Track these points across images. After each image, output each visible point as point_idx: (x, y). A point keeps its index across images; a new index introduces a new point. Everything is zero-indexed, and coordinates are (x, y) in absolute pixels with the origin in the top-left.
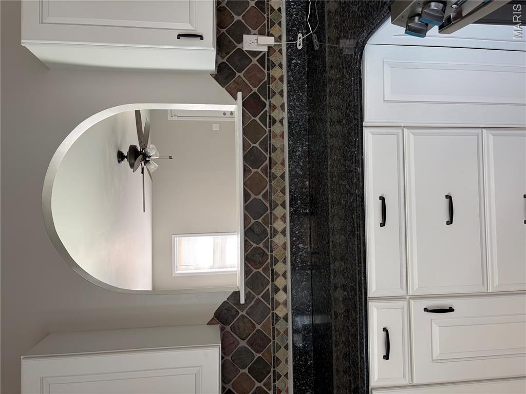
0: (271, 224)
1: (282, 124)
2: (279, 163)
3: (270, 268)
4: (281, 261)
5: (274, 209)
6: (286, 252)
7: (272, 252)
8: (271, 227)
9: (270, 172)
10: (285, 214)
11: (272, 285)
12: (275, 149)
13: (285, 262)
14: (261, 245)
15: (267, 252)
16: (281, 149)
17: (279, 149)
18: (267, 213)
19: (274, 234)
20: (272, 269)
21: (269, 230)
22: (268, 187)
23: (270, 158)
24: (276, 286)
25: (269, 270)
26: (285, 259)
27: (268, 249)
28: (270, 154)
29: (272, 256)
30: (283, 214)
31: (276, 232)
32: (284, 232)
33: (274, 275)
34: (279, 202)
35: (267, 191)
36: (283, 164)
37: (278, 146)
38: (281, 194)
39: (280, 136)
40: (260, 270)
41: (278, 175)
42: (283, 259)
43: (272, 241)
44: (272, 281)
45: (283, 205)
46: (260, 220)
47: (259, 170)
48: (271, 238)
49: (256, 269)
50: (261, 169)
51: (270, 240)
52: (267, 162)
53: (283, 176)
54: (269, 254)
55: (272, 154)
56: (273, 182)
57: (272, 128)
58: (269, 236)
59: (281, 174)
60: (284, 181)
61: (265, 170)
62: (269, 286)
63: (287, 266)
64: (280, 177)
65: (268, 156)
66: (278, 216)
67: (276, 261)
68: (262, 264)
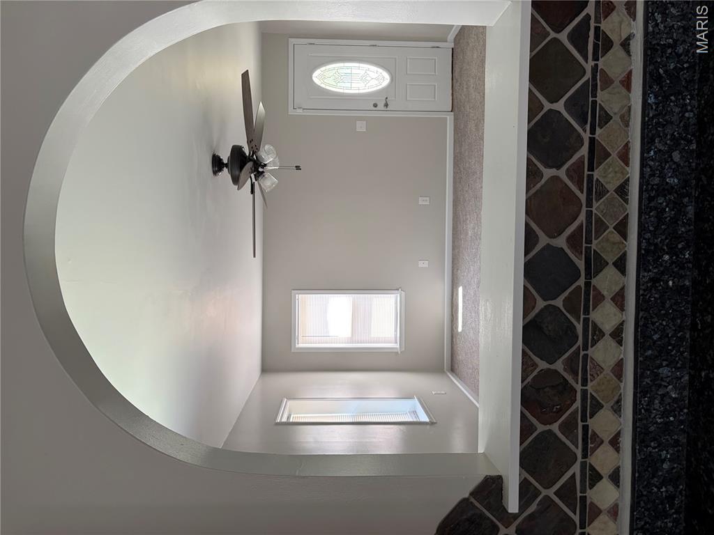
0: (587, 311)
1: (628, 53)
2: (614, 155)
3: (580, 424)
4: (607, 406)
5: (597, 273)
6: (622, 385)
7: (585, 382)
8: (586, 321)
9: (590, 177)
10: (623, 288)
11: (583, 465)
12: (606, 118)
13: (617, 408)
14: (559, 366)
15: (574, 384)
16: (622, 117)
17: (616, 118)
18: (577, 284)
19: (593, 339)
20: (583, 426)
21: (579, 328)
22: (582, 217)
23: (592, 141)
24: (592, 468)
25: (577, 428)
26: (619, 401)
27: (577, 375)
28: (593, 131)
29: (584, 393)
30: (617, 289)
31: (598, 333)
32: (617, 335)
33: (590, 441)
34: (611, 258)
35: (581, 226)
36: (625, 157)
37: (616, 111)
38: (617, 237)
39: (622, 82)
40: (555, 428)
41: (612, 187)
42: (612, 403)
43: (586, 356)
44: (585, 456)
45: (621, 265)
46: (559, 302)
47: (562, 173)
48: (585, 348)
49: (545, 424)
50: (568, 170)
51: (582, 353)
52: (584, 151)
53: (622, 190)
54: (579, 387)
55: (598, 131)
56: (595, 205)
57: (601, 63)
58: (580, 342)
59: (618, 183)
60: (626, 201)
61: (576, 173)
62: (576, 468)
63: (621, 420)
64: (616, 191)
65: (586, 136)
66: (605, 293)
67: (597, 406)
68: (560, 412)
